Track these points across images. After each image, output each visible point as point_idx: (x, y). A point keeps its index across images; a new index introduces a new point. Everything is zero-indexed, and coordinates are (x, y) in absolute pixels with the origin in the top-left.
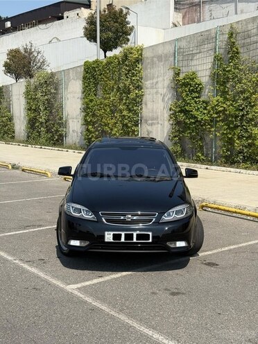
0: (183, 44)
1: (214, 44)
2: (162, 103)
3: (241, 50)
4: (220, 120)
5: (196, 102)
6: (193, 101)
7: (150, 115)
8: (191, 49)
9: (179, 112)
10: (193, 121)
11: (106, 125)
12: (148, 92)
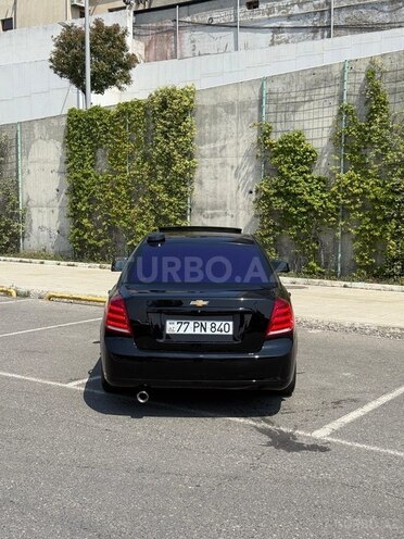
0: (278, 86)
1: (337, 88)
2: (234, 181)
3: (389, 99)
4: (356, 209)
5: (306, 180)
6: (300, 178)
7: (210, 200)
8: (293, 95)
9: (275, 195)
10: (304, 210)
11: (118, 217)
12: (205, 164)
